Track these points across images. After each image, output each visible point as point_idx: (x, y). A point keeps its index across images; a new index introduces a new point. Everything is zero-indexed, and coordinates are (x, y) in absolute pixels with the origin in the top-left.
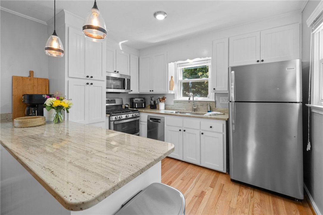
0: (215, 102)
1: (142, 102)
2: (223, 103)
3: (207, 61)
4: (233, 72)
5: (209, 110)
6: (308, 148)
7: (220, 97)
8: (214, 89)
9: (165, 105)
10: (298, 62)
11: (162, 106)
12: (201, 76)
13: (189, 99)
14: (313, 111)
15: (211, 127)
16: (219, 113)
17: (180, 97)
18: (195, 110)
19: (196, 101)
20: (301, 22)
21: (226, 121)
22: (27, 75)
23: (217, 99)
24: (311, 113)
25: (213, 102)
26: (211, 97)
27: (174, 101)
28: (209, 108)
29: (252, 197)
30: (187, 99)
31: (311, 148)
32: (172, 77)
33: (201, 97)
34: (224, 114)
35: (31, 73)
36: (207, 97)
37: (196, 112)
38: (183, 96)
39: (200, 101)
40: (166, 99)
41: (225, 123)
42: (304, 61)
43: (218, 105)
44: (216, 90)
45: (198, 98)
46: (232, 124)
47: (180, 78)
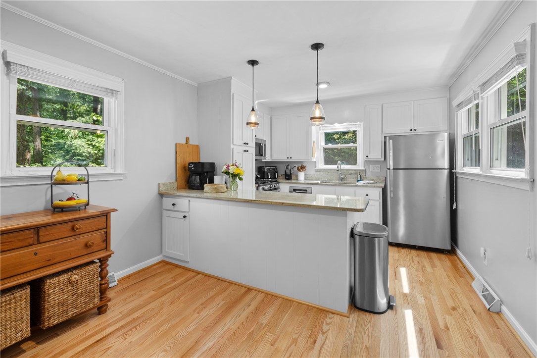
0: (365, 170)
1: (274, 171)
2: (374, 171)
3: (356, 126)
4: (391, 141)
5: (359, 179)
6: (454, 207)
7: (371, 166)
8: (367, 156)
9: (305, 175)
10: (446, 135)
11: (302, 176)
12: (338, 139)
13: (338, 167)
14: (458, 176)
15: (367, 195)
16: (372, 182)
17: (321, 165)
18: (342, 179)
19: (343, 170)
20: (448, 96)
21: (383, 188)
22: (184, 142)
23: (367, 167)
24: (456, 177)
25: (363, 170)
26: (360, 165)
27: (316, 170)
28: (359, 177)
29: (409, 253)
30: (334, 167)
31: (456, 207)
32: (314, 142)
33: (348, 165)
34: (377, 183)
35: (187, 139)
36: (356, 164)
37: (343, 182)
38: (325, 164)
39: (347, 170)
40: (306, 168)
41: (381, 190)
42: (451, 132)
43: (368, 174)
44: (369, 157)
45: (345, 167)
46: (391, 191)
47: (323, 143)
